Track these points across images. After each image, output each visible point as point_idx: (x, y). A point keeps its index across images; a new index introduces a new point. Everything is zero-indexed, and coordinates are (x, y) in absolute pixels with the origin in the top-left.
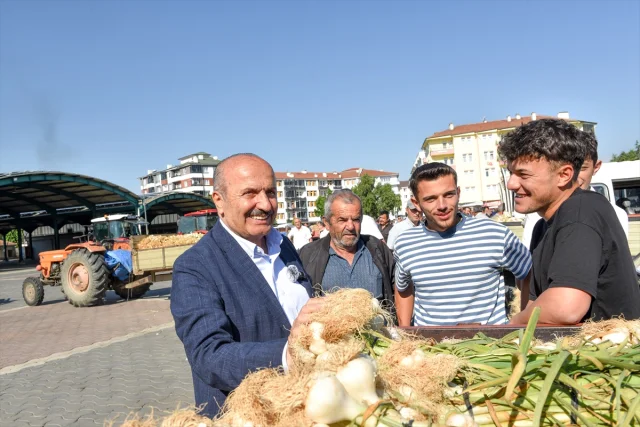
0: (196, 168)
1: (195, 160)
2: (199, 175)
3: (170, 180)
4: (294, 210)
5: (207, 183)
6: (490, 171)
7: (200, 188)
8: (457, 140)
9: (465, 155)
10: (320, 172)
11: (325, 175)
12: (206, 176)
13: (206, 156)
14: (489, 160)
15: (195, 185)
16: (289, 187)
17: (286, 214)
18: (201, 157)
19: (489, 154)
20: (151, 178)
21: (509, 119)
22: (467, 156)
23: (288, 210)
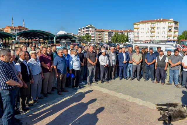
0: (87, 28)
1: (87, 26)
2: (88, 30)
3: (83, 30)
4: (110, 39)
5: (90, 31)
6: (148, 33)
7: (88, 33)
8: (141, 24)
9: (142, 28)
10: (118, 30)
11: (119, 31)
12: (89, 30)
13: (91, 25)
14: (148, 30)
15: (87, 32)
16: (109, 33)
17: (108, 40)
18: (89, 26)
19: (148, 29)
20: (80, 30)
21: (156, 20)
22: (143, 29)
23: (108, 39)
